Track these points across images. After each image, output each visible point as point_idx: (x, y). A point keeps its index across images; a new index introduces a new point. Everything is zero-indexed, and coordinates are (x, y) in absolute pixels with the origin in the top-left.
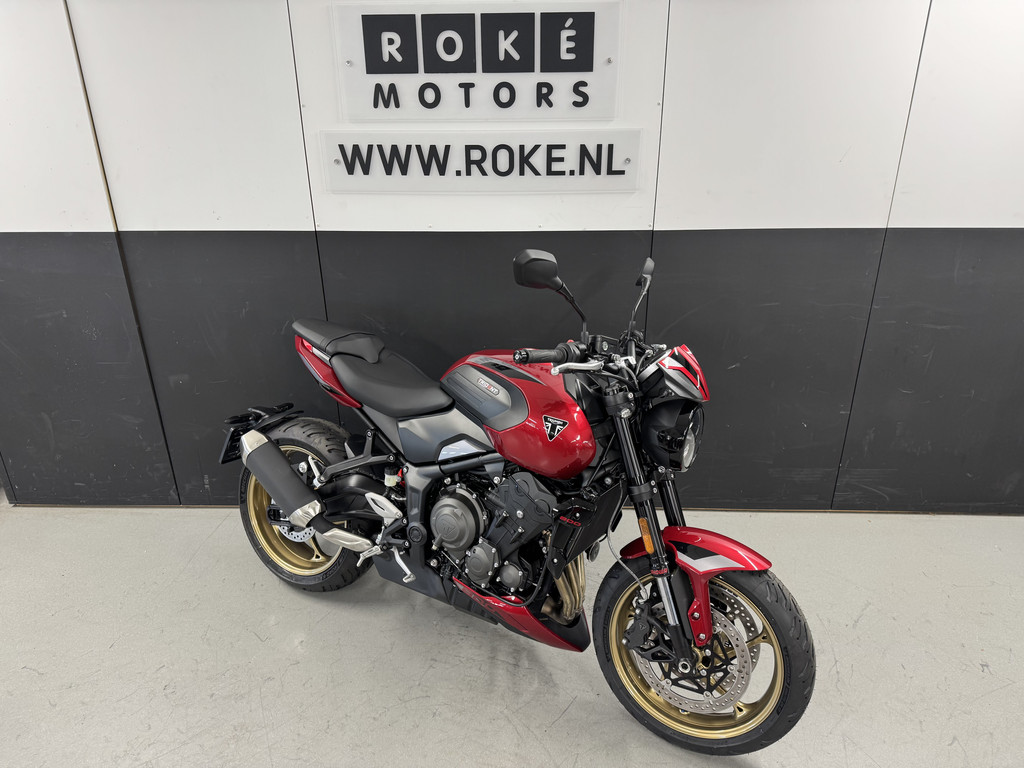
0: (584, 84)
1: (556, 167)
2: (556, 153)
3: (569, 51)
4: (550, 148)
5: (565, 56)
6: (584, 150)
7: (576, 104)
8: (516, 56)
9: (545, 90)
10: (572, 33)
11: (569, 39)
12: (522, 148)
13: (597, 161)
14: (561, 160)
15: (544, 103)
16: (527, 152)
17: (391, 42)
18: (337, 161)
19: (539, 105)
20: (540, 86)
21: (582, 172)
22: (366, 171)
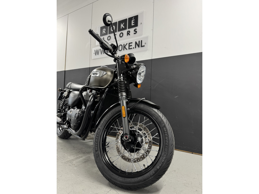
0: (136, 29)
1: (130, 47)
2: (130, 45)
3: (133, 23)
4: (129, 43)
5: (132, 25)
6: (136, 43)
7: (134, 33)
8: (124, 27)
9: (129, 32)
10: (134, 20)
11: (133, 21)
12: (124, 44)
13: (139, 44)
14: (131, 46)
15: (128, 35)
16: (125, 45)
17: (104, 30)
18: (94, 53)
19: (127, 35)
20: (128, 31)
21: (135, 48)
22: (98, 55)
